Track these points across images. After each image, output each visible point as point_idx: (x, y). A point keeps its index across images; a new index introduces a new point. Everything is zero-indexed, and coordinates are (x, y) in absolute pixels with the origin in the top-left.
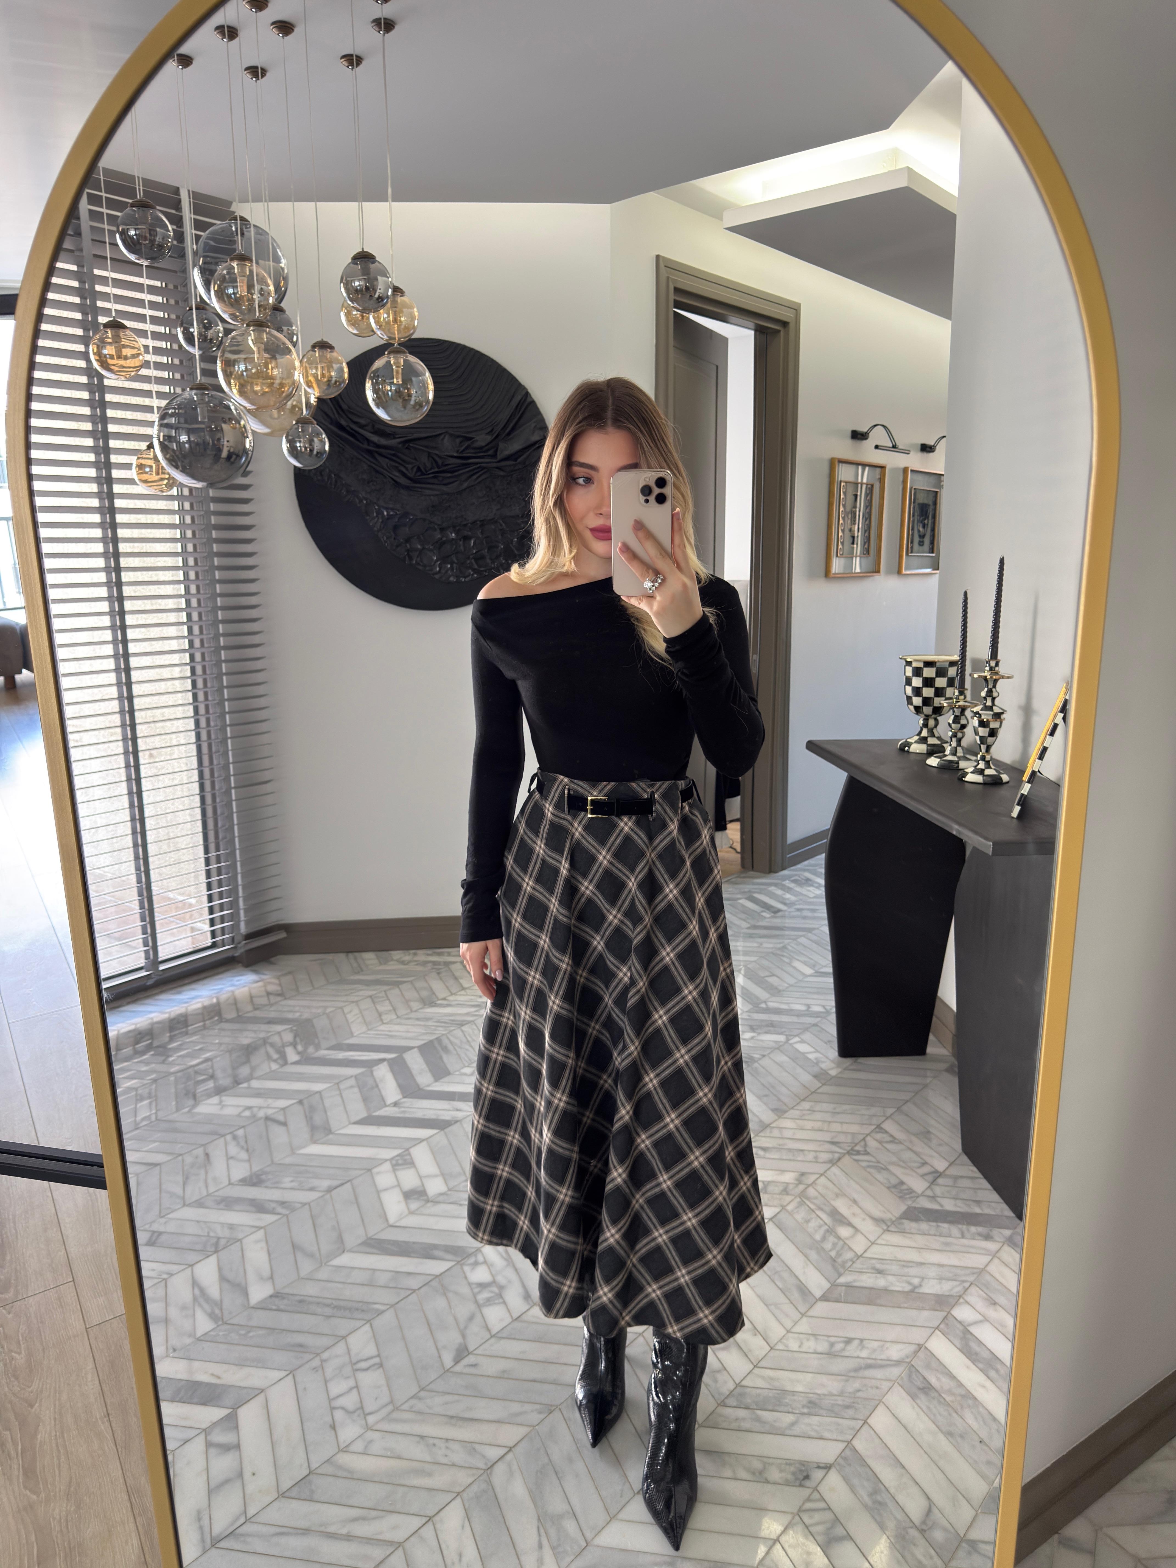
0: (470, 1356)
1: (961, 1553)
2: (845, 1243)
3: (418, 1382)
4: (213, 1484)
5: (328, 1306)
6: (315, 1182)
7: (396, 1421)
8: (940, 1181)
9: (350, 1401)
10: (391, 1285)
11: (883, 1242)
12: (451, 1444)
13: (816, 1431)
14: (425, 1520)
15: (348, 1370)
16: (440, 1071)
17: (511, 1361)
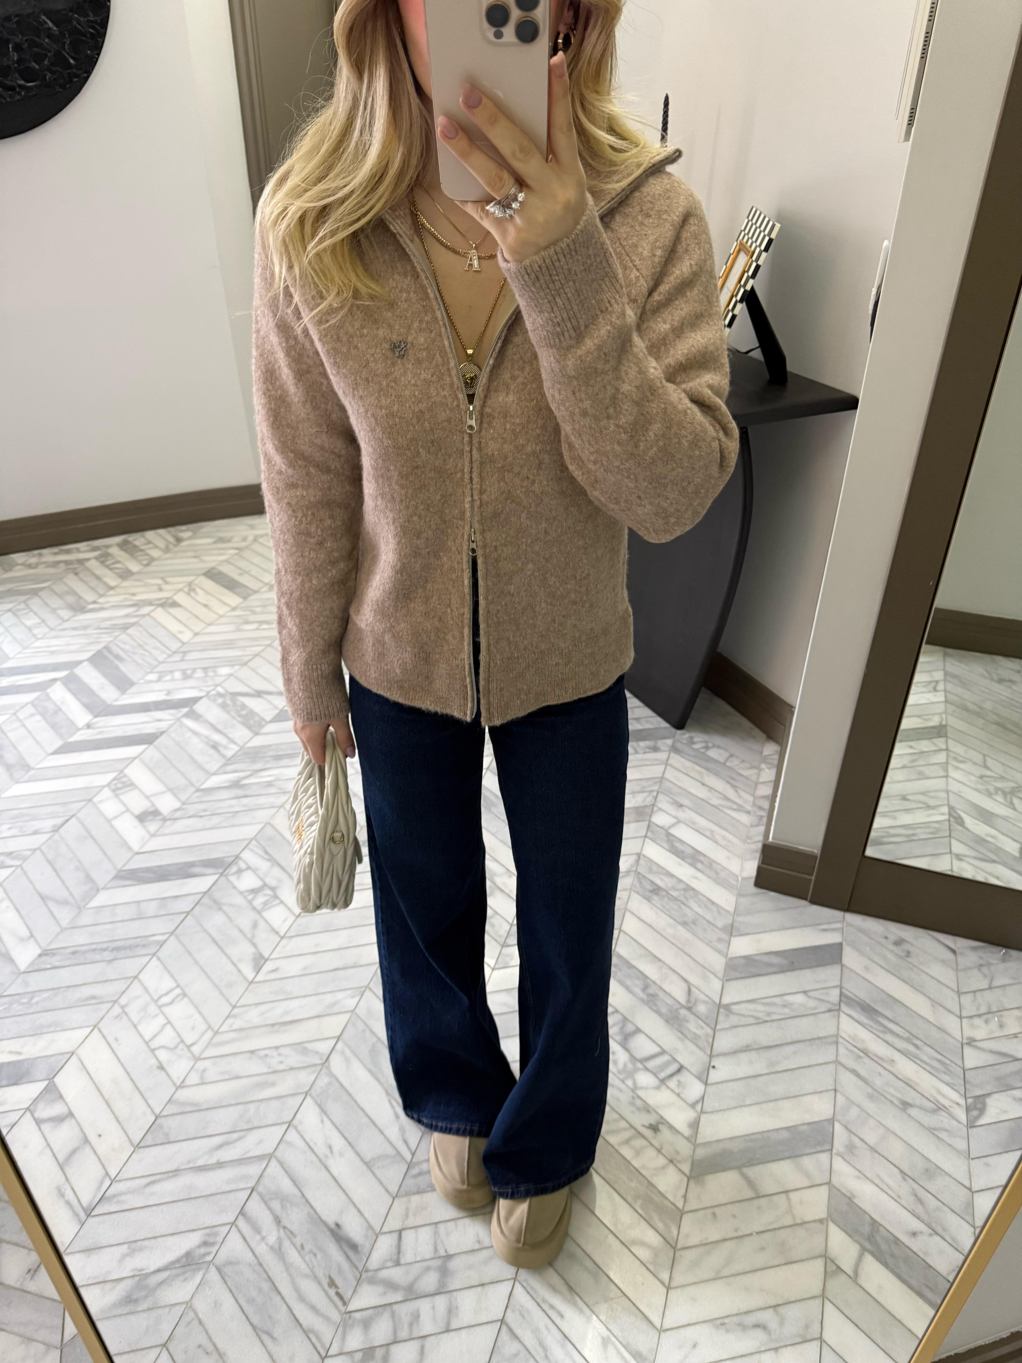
0: (268, 962)
1: (721, 1018)
3: (228, 1000)
4: (61, 1158)
5: (105, 950)
6: (36, 825)
7: (221, 1044)
9: (168, 1037)
10: (162, 913)
12: (281, 1051)
14: (285, 1126)
15: (153, 1009)
16: (124, 684)
17: (309, 956)
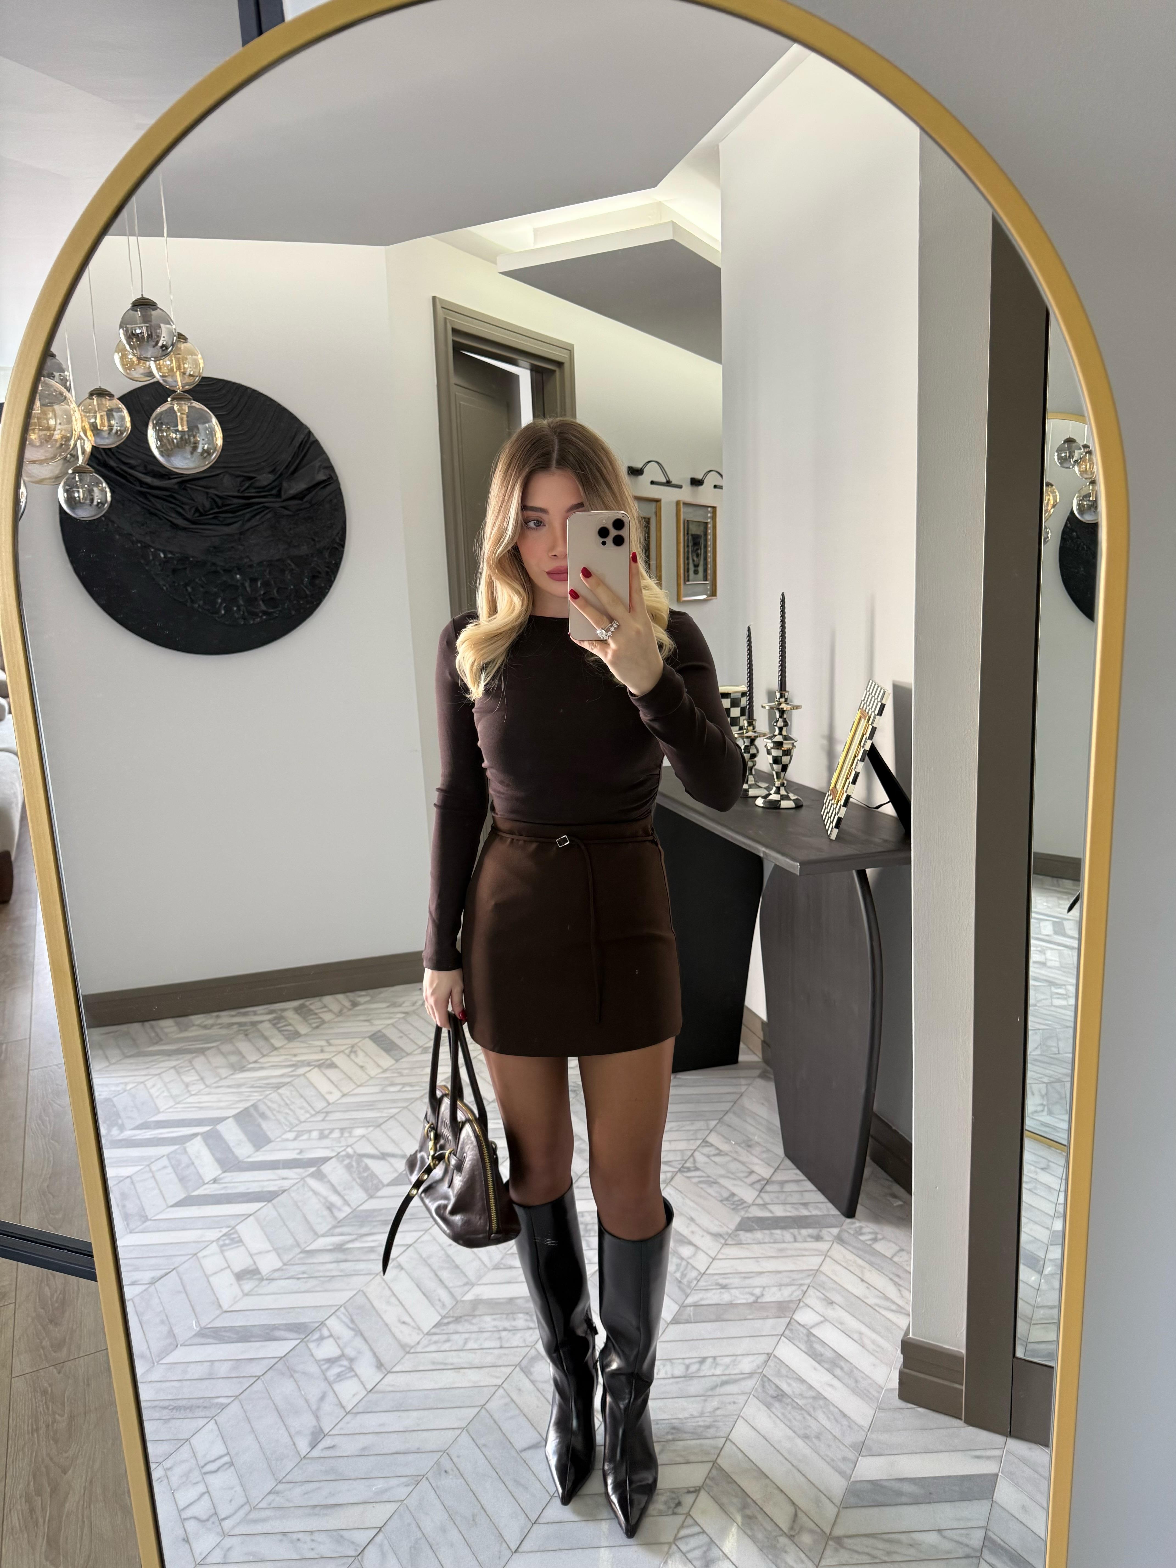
0: (326, 1437)
1: (828, 1552)
2: (688, 1263)
3: (274, 1474)
5: (165, 1408)
7: (255, 1521)
8: (768, 1188)
9: (202, 1509)
10: (233, 1376)
11: (724, 1257)
12: (316, 1536)
13: (681, 1456)
15: (196, 1475)
16: (259, 1140)
17: (371, 1436)
